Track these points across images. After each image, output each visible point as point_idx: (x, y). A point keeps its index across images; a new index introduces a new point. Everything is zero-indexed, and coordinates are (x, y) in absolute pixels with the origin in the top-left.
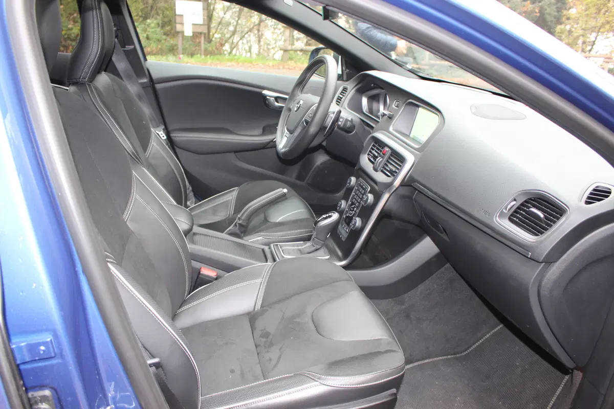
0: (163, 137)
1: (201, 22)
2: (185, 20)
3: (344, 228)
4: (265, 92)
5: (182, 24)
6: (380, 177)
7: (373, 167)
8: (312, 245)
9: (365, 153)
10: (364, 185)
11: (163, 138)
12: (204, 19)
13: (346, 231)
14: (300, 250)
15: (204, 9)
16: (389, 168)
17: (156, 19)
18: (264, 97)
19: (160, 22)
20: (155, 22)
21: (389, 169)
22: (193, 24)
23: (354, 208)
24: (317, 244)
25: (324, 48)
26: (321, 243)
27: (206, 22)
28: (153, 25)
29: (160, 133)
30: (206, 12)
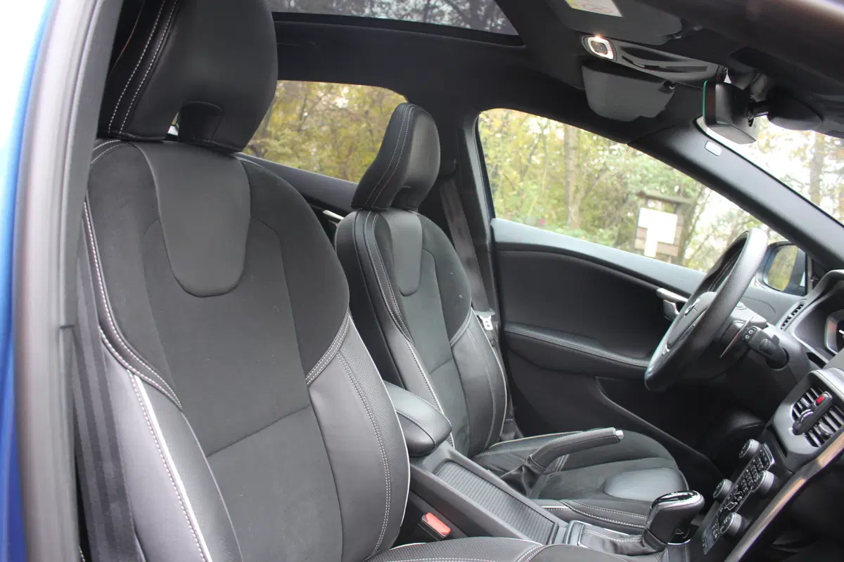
0: (488, 326)
1: (671, 241)
2: (649, 235)
3: (713, 530)
4: (662, 291)
5: (644, 239)
6: (799, 445)
7: (794, 424)
8: (641, 543)
9: (790, 403)
10: (766, 456)
11: (487, 328)
12: (675, 239)
13: (714, 537)
14: (614, 545)
15: (678, 225)
16: (820, 429)
17: (612, 229)
18: (660, 300)
19: (616, 234)
20: (610, 232)
21: (819, 433)
22: (659, 243)
23: (737, 496)
24: (649, 544)
25: (788, 244)
26: (660, 545)
27: (678, 242)
28: (605, 236)
29: (484, 320)
30: (680, 228)
